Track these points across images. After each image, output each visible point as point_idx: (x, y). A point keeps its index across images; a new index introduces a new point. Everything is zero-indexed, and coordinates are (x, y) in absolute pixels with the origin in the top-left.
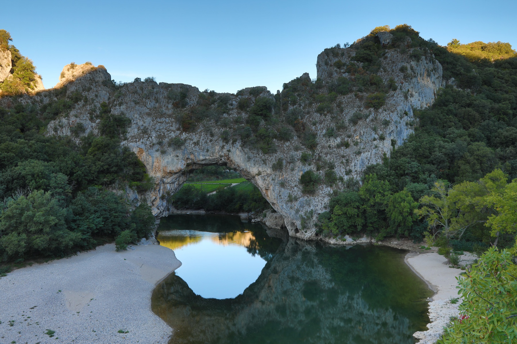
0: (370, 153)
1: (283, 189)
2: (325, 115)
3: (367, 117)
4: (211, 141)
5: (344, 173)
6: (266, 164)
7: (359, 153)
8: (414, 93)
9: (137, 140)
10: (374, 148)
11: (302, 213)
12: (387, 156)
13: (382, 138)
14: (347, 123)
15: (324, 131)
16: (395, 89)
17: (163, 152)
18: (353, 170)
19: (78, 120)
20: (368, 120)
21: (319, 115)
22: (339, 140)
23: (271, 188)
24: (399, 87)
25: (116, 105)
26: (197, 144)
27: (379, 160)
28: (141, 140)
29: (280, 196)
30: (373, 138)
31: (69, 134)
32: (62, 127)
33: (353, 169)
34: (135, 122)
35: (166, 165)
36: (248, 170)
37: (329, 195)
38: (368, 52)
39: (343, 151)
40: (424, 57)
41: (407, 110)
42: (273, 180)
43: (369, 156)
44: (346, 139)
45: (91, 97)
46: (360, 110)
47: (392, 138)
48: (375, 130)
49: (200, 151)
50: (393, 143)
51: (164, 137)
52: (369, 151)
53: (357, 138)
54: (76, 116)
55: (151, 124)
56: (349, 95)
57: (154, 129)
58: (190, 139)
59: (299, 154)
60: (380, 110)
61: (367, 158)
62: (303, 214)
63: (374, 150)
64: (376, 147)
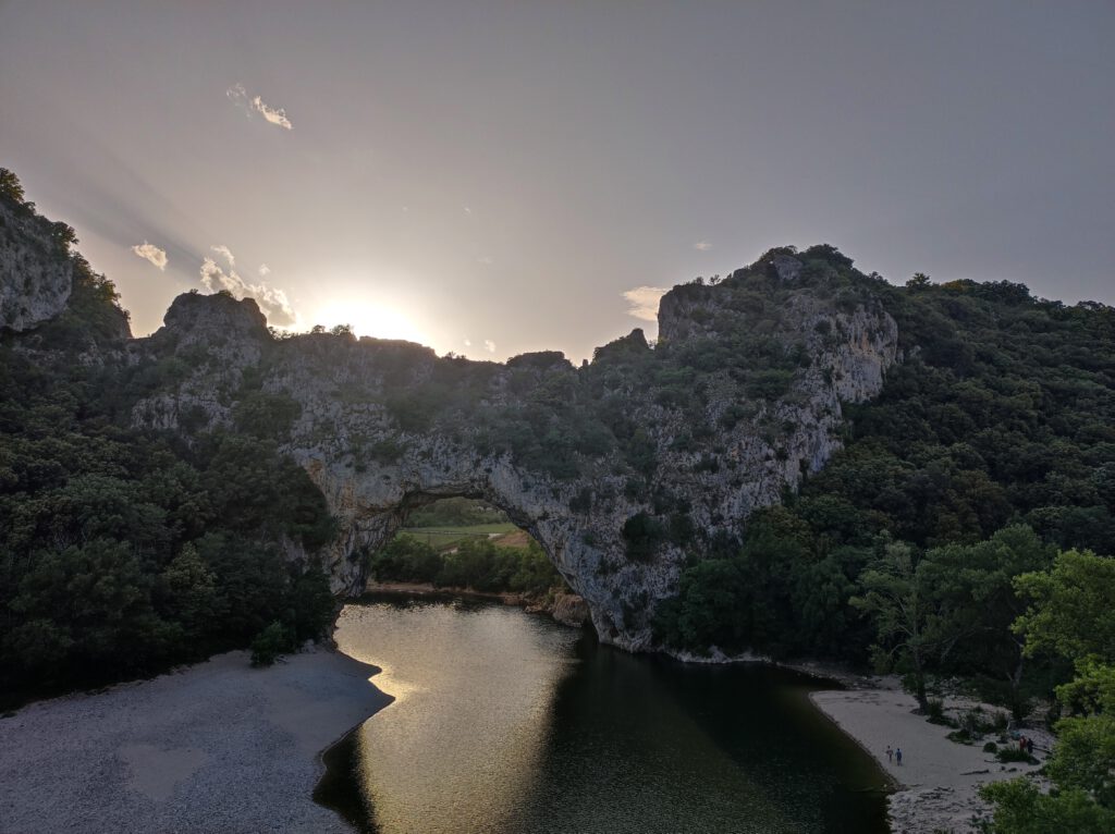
0: (758, 485)
1: (589, 549)
2: (673, 409)
3: (752, 415)
4: (455, 450)
5: (709, 521)
6: (557, 498)
7: (737, 484)
8: (843, 372)
9: (311, 443)
10: (766, 475)
11: (625, 597)
12: (793, 491)
13: (782, 456)
14: (714, 425)
15: (671, 440)
16: (807, 364)
17: (361, 469)
18: (726, 516)
19: (195, 402)
20: (755, 421)
21: (660, 408)
22: (698, 457)
23: (567, 545)
24: (815, 361)
25: (273, 375)
26: (427, 455)
27: (775, 499)
28: (319, 445)
29: (584, 561)
30: (763, 453)
31: (175, 426)
32: (161, 412)
33: (725, 514)
34: (309, 408)
35: (364, 493)
36: (524, 508)
37: (679, 563)
38: (755, 293)
39: (705, 478)
40: (861, 306)
41: (830, 403)
42: (570, 529)
43: (757, 490)
44: (713, 456)
45: (225, 358)
46: (739, 402)
47: (801, 456)
48: (769, 440)
49: (432, 469)
50: (804, 466)
51: (364, 440)
52: (757, 481)
53: (733, 453)
54: (192, 393)
55: (340, 414)
56: (720, 374)
57: (345, 423)
58: (415, 446)
59: (622, 479)
60: (779, 404)
61: (752, 494)
62: (627, 600)
63: (767, 479)
64: (771, 472)
